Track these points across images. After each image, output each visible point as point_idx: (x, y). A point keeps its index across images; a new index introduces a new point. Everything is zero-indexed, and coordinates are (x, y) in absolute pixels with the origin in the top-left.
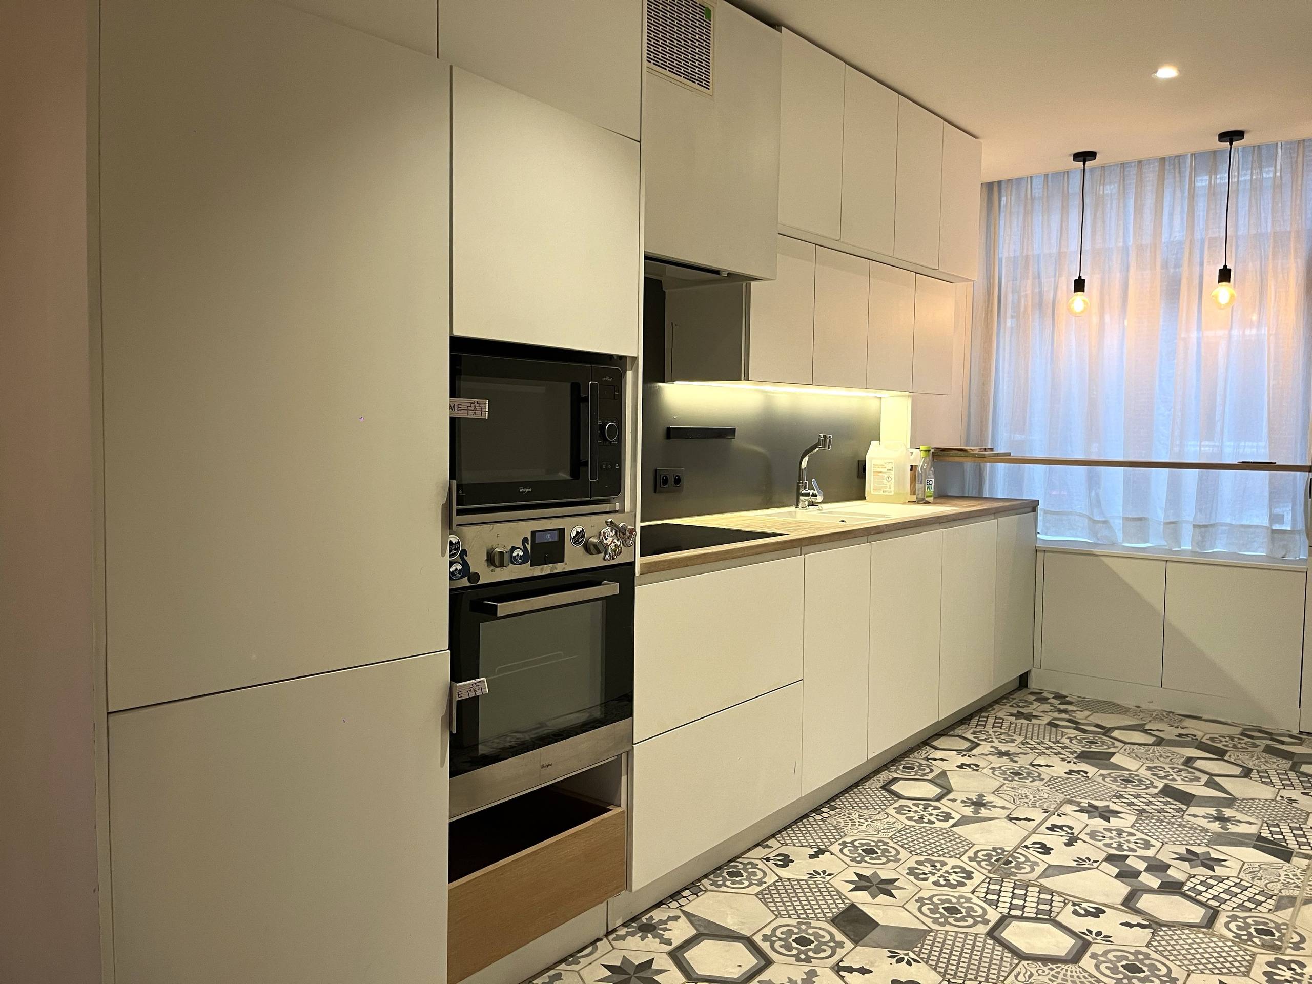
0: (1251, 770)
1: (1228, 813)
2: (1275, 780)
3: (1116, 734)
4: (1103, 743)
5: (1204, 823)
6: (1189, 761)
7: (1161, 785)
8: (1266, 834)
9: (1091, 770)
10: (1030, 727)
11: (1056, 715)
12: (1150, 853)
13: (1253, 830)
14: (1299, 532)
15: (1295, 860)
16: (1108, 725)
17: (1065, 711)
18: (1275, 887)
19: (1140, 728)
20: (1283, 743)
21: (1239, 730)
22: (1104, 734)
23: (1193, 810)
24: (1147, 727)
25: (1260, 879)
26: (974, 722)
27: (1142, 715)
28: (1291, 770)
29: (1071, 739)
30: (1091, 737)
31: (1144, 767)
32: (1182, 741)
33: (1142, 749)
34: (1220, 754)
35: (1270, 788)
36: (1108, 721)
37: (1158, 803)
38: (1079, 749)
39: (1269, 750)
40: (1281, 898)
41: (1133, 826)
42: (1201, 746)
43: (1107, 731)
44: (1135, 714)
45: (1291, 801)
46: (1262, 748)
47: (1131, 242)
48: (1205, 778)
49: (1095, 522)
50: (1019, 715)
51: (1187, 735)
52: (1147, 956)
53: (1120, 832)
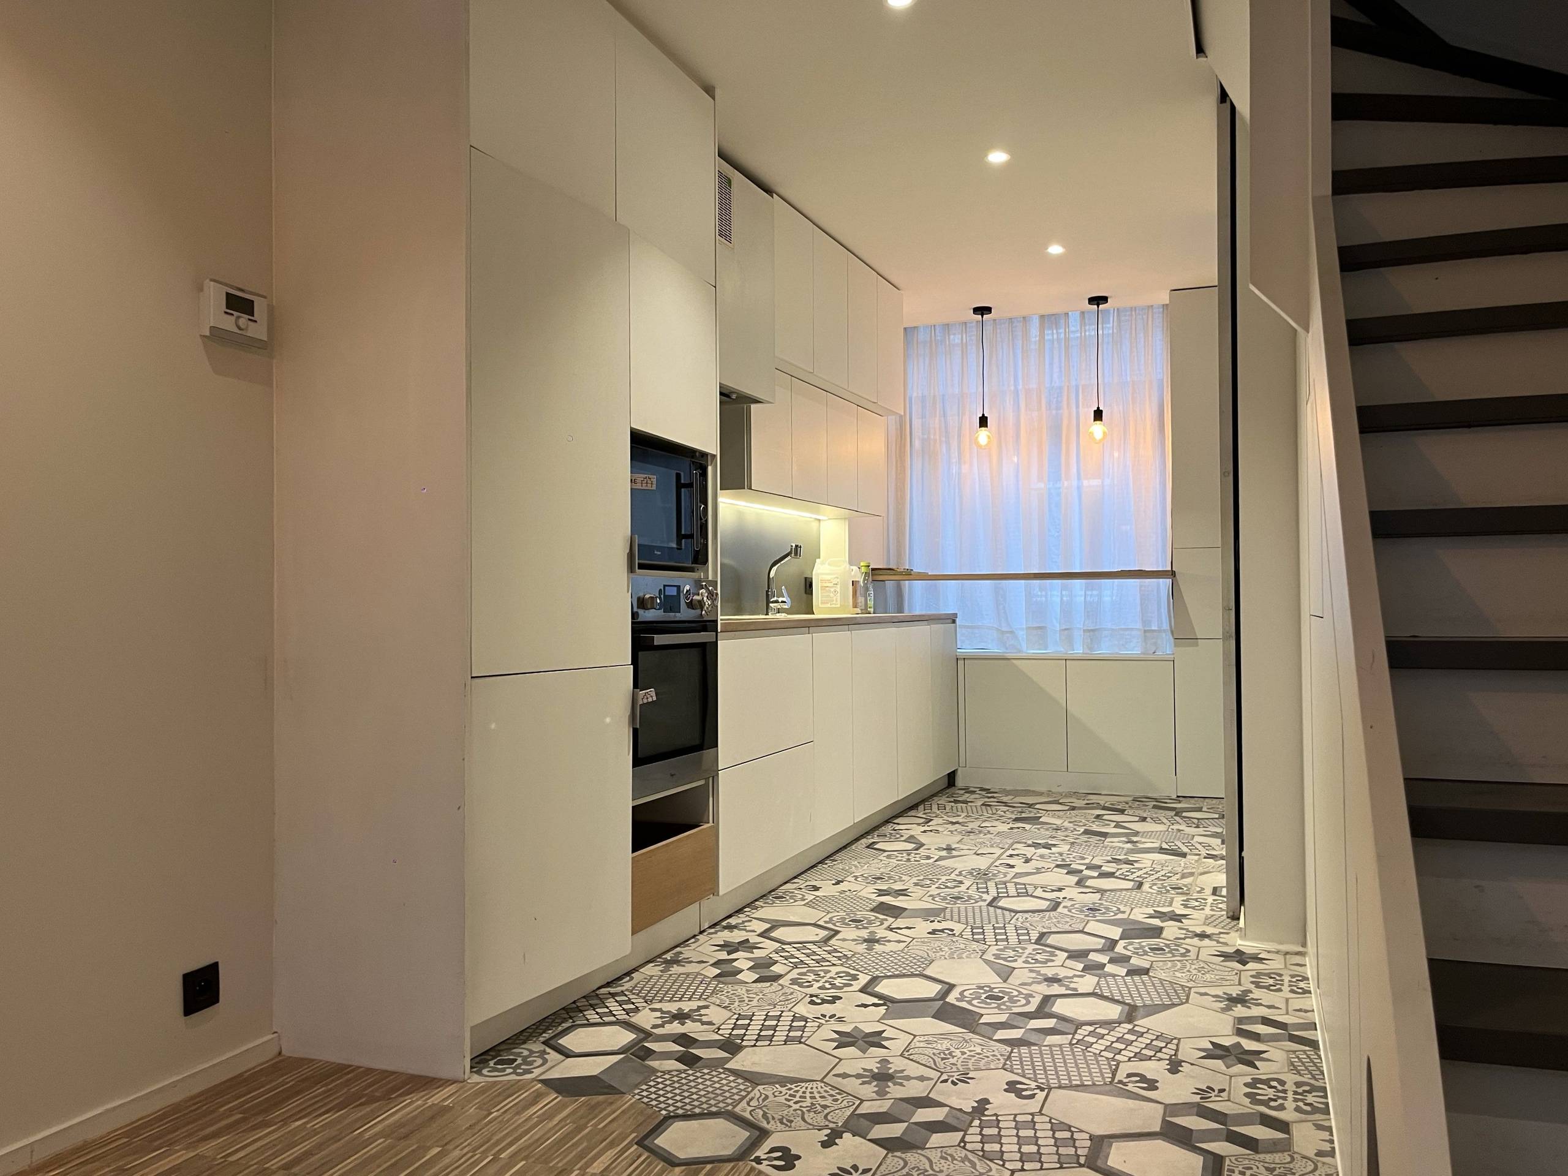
0: (1146, 818)
1: (1135, 839)
2: (1165, 821)
3: (1037, 806)
4: (1030, 812)
5: (1121, 845)
6: (1098, 817)
7: (1082, 830)
8: (1165, 846)
9: (1028, 827)
10: (969, 808)
11: (987, 800)
12: (1087, 861)
13: (1156, 845)
14: (1164, 631)
15: (1188, 857)
16: (1031, 802)
17: (993, 797)
18: (1179, 870)
19: (1057, 802)
20: (1166, 803)
21: (1131, 799)
22: (1029, 807)
23: (1108, 840)
24: (1060, 801)
25: (1168, 866)
26: (921, 807)
27: (1054, 795)
28: (1175, 815)
29: (1005, 812)
30: (1020, 809)
31: (1066, 822)
32: (1089, 806)
33: (1061, 813)
34: (1122, 812)
35: (1162, 826)
36: (1030, 800)
37: (1084, 838)
38: (1014, 817)
39: (1155, 807)
40: (1183, 874)
41: (1069, 850)
42: (1104, 808)
43: (1030, 806)
44: (1048, 796)
45: (1179, 830)
46: (1152, 806)
47: (1020, 387)
48: (1113, 824)
49: (1003, 633)
50: (956, 802)
51: (1093, 804)
52: (1102, 904)
53: (1061, 854)
